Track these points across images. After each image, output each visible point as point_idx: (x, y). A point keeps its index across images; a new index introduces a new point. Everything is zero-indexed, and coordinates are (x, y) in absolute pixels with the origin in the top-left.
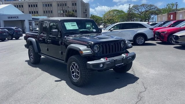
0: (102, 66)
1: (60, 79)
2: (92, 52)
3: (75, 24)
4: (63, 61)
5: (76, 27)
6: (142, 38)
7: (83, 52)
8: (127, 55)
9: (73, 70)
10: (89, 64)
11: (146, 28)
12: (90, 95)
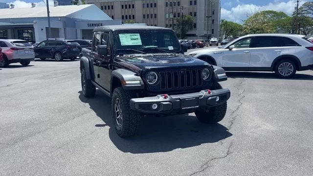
0: (156, 107)
1: (105, 124)
2: (143, 83)
3: (138, 36)
4: (109, 92)
5: (139, 42)
6: (289, 64)
7: (127, 82)
8: (209, 93)
9: (118, 111)
10: (133, 102)
11: (299, 45)
12: (129, 153)
